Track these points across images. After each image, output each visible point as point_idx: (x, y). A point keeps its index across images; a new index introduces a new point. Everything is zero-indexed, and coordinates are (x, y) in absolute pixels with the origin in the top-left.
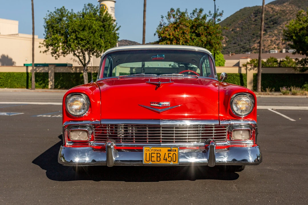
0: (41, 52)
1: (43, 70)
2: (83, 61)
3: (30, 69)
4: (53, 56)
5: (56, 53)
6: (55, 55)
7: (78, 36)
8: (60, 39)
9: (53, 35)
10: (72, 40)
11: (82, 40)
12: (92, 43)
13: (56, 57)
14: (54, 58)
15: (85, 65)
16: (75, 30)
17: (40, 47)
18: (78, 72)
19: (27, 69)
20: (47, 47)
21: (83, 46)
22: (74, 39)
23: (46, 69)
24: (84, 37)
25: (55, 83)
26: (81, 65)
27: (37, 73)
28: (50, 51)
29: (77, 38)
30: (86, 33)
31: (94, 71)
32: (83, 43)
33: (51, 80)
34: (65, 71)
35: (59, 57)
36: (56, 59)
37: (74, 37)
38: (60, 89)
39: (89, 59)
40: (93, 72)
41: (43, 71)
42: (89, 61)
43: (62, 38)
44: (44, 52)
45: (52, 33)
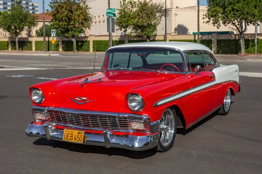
0: (204, 22)
1: (208, 37)
2: (240, 29)
3: (197, 36)
4: (214, 26)
5: (217, 23)
6: (216, 25)
7: (234, 7)
8: (219, 11)
9: (214, 7)
10: (228, 12)
11: (237, 11)
12: (246, 13)
13: (217, 26)
14: (216, 27)
15: (241, 33)
16: (231, 2)
17: (203, 18)
18: (237, 39)
19: (195, 37)
20: (209, 18)
21: (239, 17)
22: (230, 11)
23: (210, 37)
24: (240, 8)
25: (217, 48)
26: (238, 33)
27: (203, 40)
28: (211, 21)
29: (233, 9)
30: (240, 5)
31: (251, 37)
32: (238, 13)
33: (214, 46)
34: (226, 38)
35: (220, 26)
36: (218, 28)
37: (230, 9)
38: (221, 53)
39: (246, 27)
40: (250, 39)
41: (207, 39)
42: (245, 29)
43: (221, 10)
44: (206, 23)
45: (212, 6)
